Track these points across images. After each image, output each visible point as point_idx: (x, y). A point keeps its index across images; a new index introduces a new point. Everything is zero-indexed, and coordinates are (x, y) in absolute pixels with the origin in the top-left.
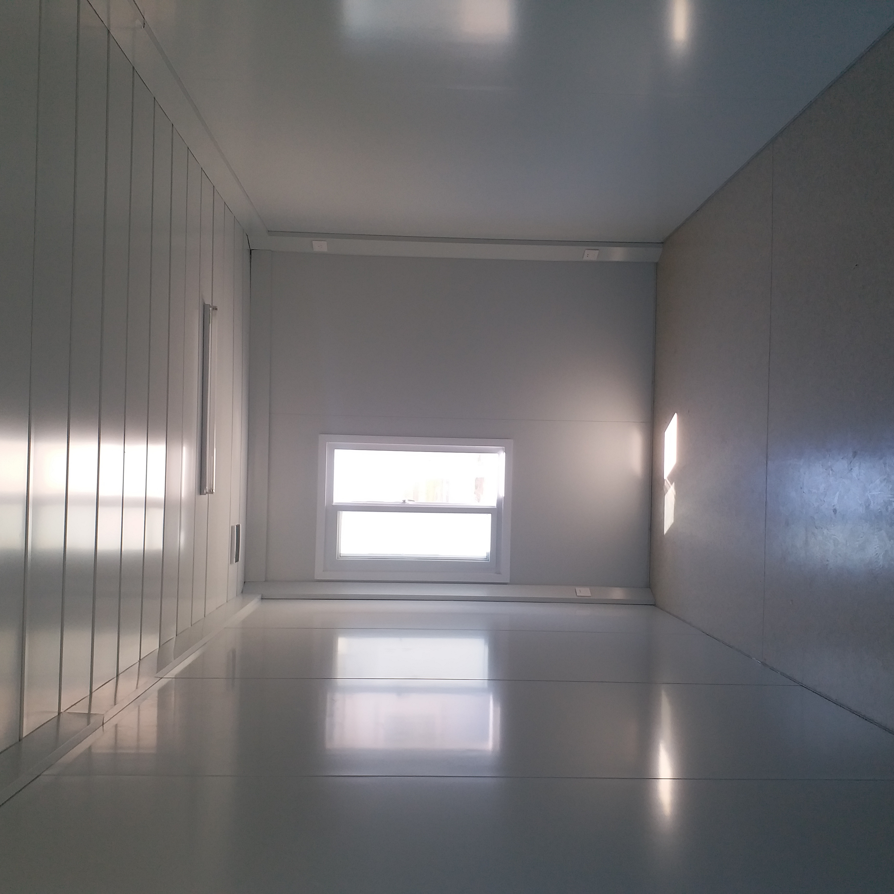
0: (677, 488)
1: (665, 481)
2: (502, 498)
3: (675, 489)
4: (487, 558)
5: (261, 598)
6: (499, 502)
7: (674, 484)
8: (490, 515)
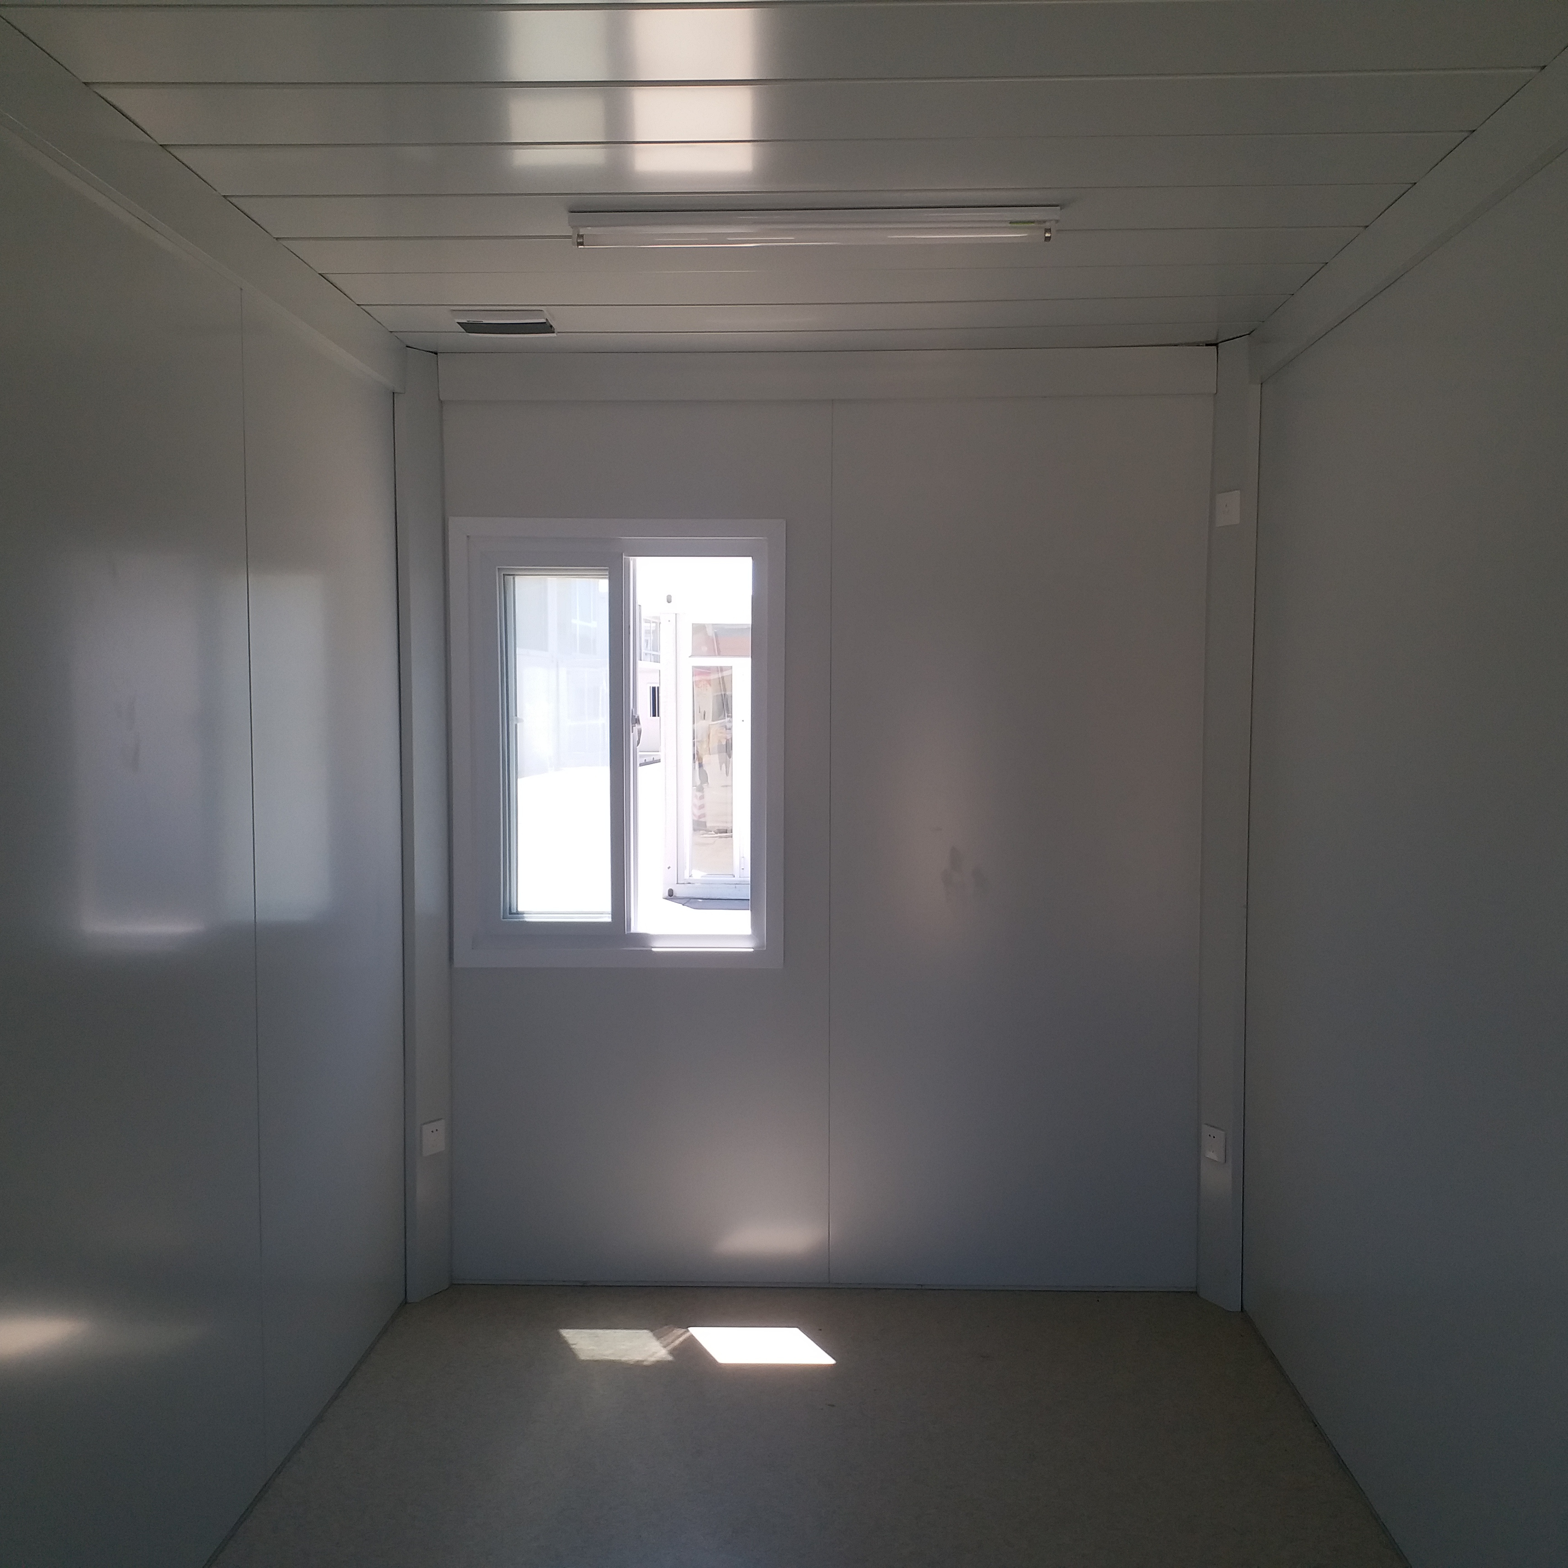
0: (659, 1367)
1: (683, 1330)
2: (647, 947)
3: (658, 1361)
4: (511, 913)
5: (396, 391)
6: (641, 939)
7: (670, 1358)
8: (608, 919)
